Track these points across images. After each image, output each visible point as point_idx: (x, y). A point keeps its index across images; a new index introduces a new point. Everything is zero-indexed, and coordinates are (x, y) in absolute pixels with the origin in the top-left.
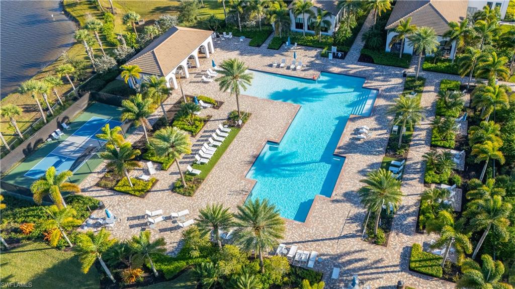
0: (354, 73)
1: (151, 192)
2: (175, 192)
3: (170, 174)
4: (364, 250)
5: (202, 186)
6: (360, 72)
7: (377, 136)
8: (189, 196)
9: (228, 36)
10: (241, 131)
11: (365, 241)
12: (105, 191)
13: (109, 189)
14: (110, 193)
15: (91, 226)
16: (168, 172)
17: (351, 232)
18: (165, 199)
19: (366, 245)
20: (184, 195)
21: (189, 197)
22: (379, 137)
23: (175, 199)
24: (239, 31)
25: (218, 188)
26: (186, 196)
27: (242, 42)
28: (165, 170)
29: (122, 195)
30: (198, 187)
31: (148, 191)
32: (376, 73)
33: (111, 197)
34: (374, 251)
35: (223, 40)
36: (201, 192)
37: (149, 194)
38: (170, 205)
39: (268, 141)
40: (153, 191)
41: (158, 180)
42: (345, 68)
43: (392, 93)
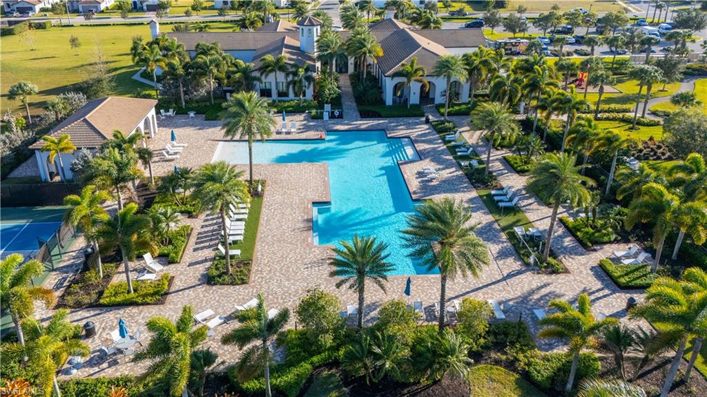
0: (367, 128)
1: (171, 293)
2: (215, 284)
3: (189, 266)
4: (549, 284)
5: (254, 268)
6: (372, 125)
7: (449, 175)
8: (243, 283)
9: (168, 114)
10: (265, 199)
11: (539, 273)
12: (80, 312)
13: (87, 308)
14: (92, 313)
15: (84, 367)
16: (182, 264)
17: (514, 269)
18: (204, 296)
19: (545, 278)
20: (233, 284)
21: (243, 286)
22: (452, 175)
23: (221, 293)
24: (182, 107)
25: (282, 264)
26: (237, 284)
27: (192, 117)
28: (176, 262)
29: (119, 309)
30: (249, 271)
31: (167, 294)
32: (393, 124)
33: (98, 317)
34: (560, 281)
35: (163, 120)
36: (259, 275)
37: (169, 297)
38: (218, 301)
39: (313, 203)
40: (174, 292)
41: (174, 277)
42: (351, 125)
43: (429, 137)
